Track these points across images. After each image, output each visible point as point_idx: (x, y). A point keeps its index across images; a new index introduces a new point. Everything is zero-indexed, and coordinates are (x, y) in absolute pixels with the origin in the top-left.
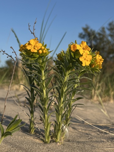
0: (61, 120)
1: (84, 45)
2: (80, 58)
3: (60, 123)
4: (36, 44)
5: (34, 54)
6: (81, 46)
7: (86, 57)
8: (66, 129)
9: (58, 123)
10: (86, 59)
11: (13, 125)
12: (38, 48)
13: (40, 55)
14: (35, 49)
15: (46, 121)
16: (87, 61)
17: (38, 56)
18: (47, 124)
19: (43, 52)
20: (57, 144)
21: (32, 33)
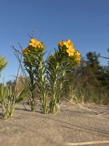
0: (55, 98)
1: (69, 42)
2: (67, 50)
3: (54, 100)
4: (35, 42)
5: (35, 49)
6: (66, 43)
7: (71, 50)
8: (58, 106)
9: (53, 100)
10: (71, 51)
11: (23, 93)
12: (37, 44)
13: (39, 50)
14: (35, 45)
15: (45, 98)
16: (72, 52)
17: (37, 50)
18: (45, 100)
19: (41, 47)
20: (53, 114)
21: (31, 38)
